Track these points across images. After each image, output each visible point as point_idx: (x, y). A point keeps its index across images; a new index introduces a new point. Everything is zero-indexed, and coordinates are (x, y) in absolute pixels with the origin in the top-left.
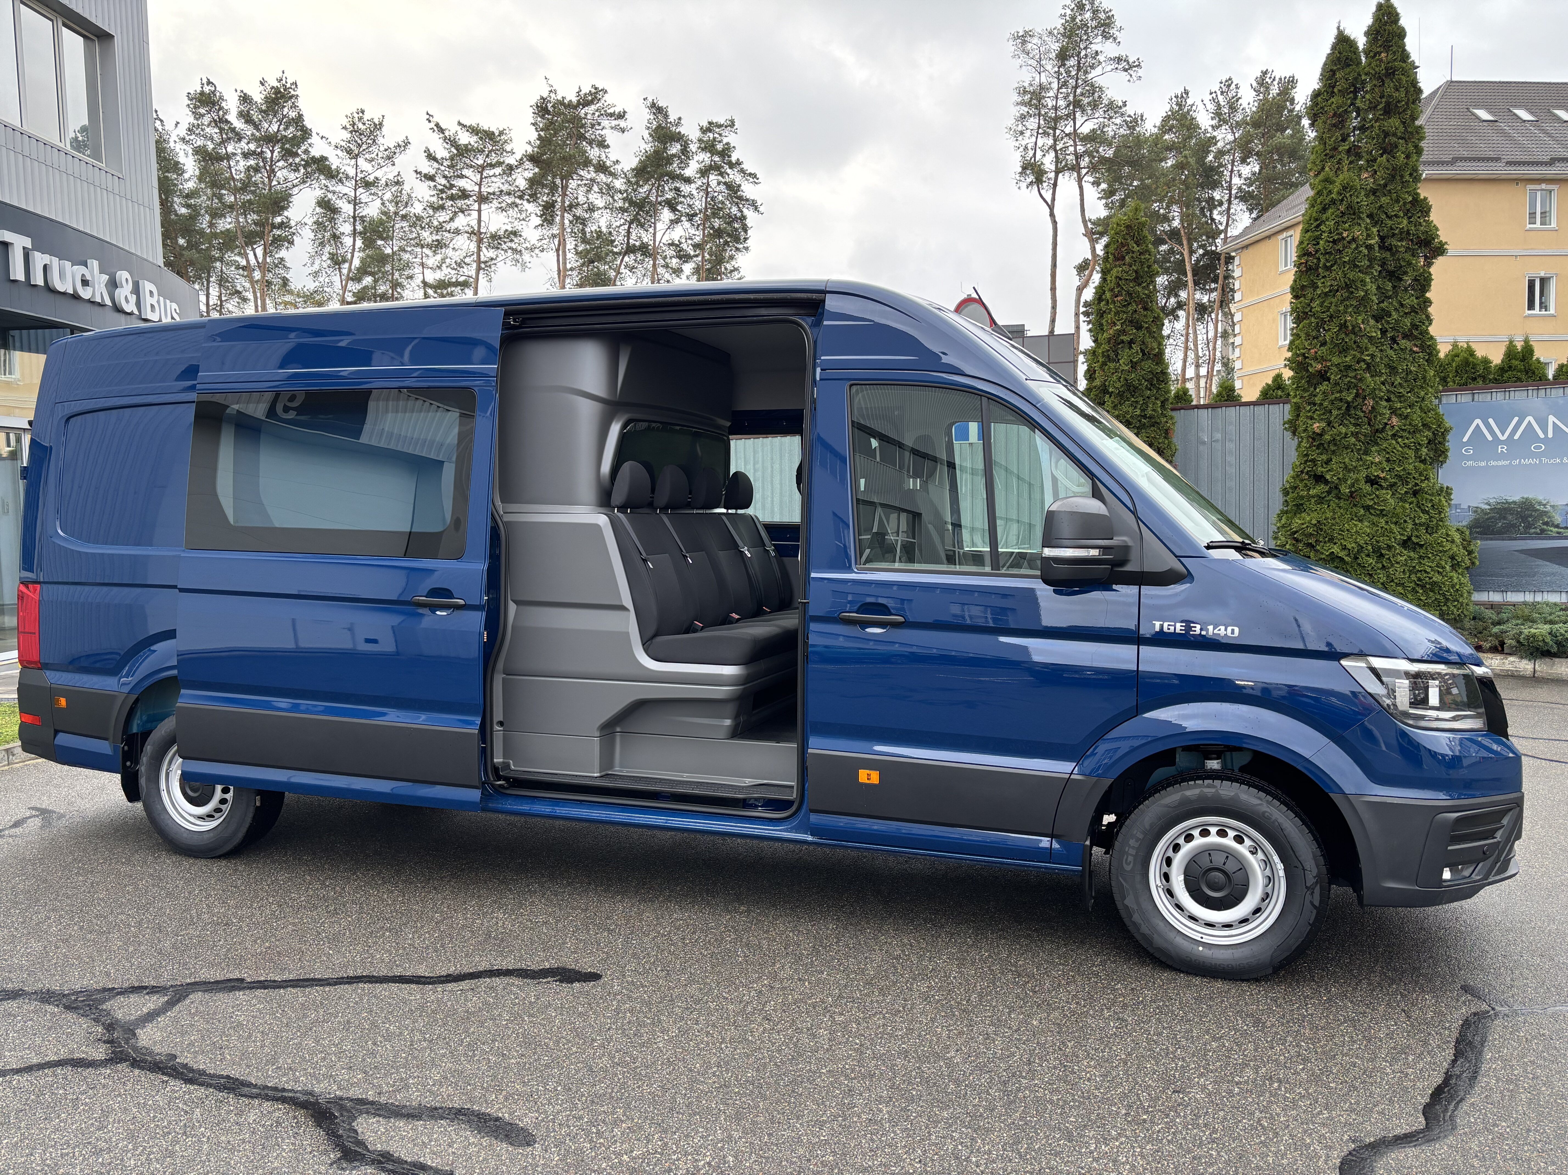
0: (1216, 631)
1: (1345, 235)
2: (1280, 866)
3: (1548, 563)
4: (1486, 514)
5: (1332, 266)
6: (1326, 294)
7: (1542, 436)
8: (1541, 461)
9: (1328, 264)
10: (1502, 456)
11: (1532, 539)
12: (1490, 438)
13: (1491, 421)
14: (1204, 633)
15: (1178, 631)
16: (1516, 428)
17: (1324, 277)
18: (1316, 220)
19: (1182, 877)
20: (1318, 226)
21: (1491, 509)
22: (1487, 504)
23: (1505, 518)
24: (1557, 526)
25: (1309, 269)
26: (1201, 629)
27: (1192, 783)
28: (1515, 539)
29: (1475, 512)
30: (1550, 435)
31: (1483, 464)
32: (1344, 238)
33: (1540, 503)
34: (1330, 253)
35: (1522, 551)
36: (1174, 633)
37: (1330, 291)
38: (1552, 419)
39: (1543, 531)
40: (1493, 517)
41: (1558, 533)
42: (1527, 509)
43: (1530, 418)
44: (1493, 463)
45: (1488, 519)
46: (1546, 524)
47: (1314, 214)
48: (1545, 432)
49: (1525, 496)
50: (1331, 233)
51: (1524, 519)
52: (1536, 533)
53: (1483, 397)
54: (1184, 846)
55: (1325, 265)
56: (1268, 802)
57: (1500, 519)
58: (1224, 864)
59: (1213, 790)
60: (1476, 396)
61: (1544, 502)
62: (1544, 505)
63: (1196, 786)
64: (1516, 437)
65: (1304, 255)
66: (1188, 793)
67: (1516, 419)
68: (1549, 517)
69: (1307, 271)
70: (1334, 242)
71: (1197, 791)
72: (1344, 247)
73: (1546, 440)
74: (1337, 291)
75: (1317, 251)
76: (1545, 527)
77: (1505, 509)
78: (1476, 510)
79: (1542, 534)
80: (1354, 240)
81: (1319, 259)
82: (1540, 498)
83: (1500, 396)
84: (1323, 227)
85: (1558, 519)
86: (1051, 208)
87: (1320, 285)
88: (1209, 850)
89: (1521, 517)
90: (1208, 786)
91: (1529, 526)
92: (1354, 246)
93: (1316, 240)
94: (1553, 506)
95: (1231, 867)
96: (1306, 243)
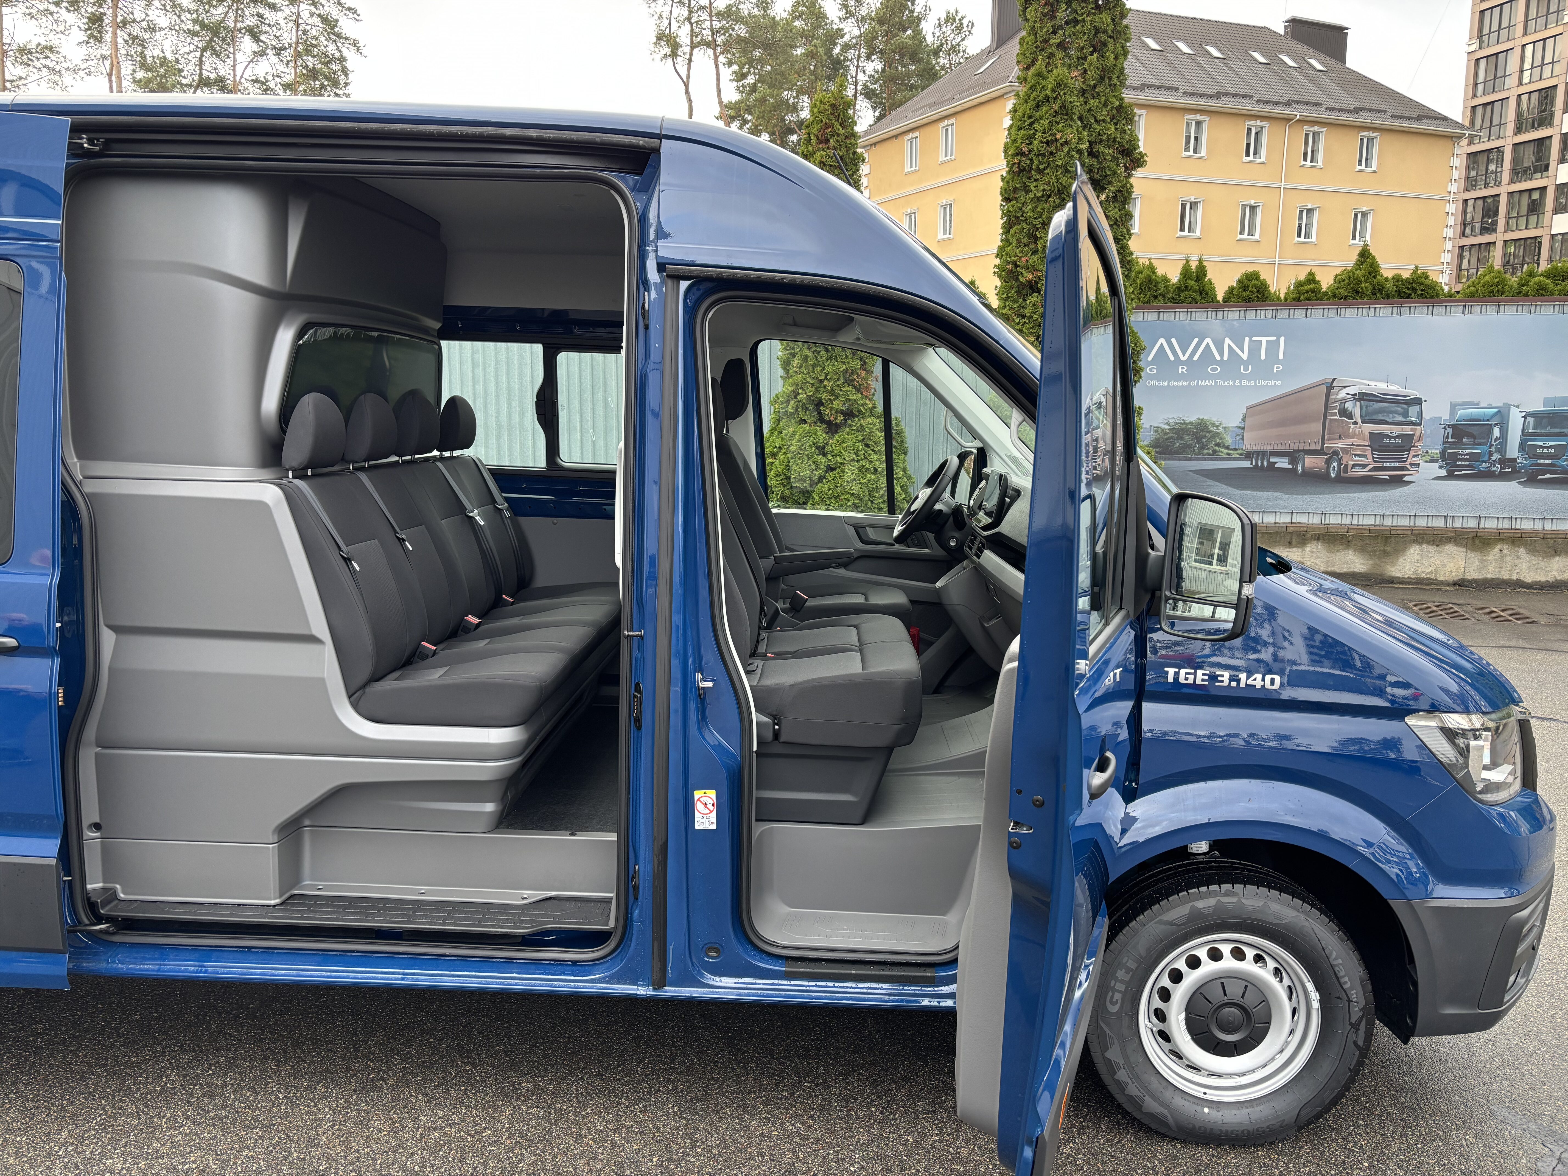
0: (1250, 682)
1: (1058, 136)
2: (1315, 996)
3: (1218, 484)
4: (1166, 434)
5: (1045, 169)
6: (1039, 199)
7: (1218, 358)
8: (1216, 383)
9: (1041, 167)
10: (1183, 377)
11: (1205, 459)
12: (1172, 358)
13: (1174, 340)
14: (1234, 684)
15: (1199, 682)
16: (1195, 350)
17: (1036, 180)
18: (1030, 117)
19: (1182, 1016)
20: (1031, 124)
21: (1170, 429)
22: (1167, 424)
23: (1182, 438)
24: (1227, 448)
25: (1022, 170)
26: (1230, 680)
27: (1203, 889)
28: (1190, 459)
29: (1156, 431)
30: (1225, 358)
31: (1165, 384)
32: (1057, 140)
33: (1213, 425)
34: (1043, 155)
35: (1196, 472)
36: (1194, 685)
37: (1043, 196)
38: (1227, 341)
39: (1215, 452)
40: (1172, 437)
41: (1228, 454)
42: (1202, 430)
43: (1208, 340)
44: (1174, 383)
45: (1167, 439)
46: (1218, 445)
47: (1028, 111)
48: (1221, 354)
49: (1201, 417)
50: (1044, 133)
51: (1199, 439)
52: (1208, 454)
53: (1168, 316)
54: (1188, 974)
55: (1038, 167)
56: (1305, 912)
57: (1178, 439)
58: (1243, 997)
59: (1234, 900)
60: (1161, 314)
61: (1217, 424)
62: (1217, 426)
63: (1210, 894)
64: (1196, 358)
65: (1017, 154)
66: (1200, 904)
67: (1196, 340)
68: (1221, 439)
69: (1019, 173)
70: (1047, 143)
71: (1212, 902)
72: (1058, 150)
73: (1221, 363)
74: (1049, 196)
75: (1030, 151)
76: (1217, 448)
77: (1183, 429)
78: (1157, 430)
79: (1214, 456)
80: (1066, 143)
81: (1031, 160)
82: (1214, 419)
83: (1183, 316)
84: (1036, 126)
85: (1229, 440)
86: (686, 85)
87: (1032, 188)
88: (1222, 980)
89: (1197, 438)
90: (1227, 894)
91: (1203, 447)
92: (1066, 149)
93: (1030, 139)
94: (1225, 428)
95: (1250, 1000)
96: (1019, 141)
